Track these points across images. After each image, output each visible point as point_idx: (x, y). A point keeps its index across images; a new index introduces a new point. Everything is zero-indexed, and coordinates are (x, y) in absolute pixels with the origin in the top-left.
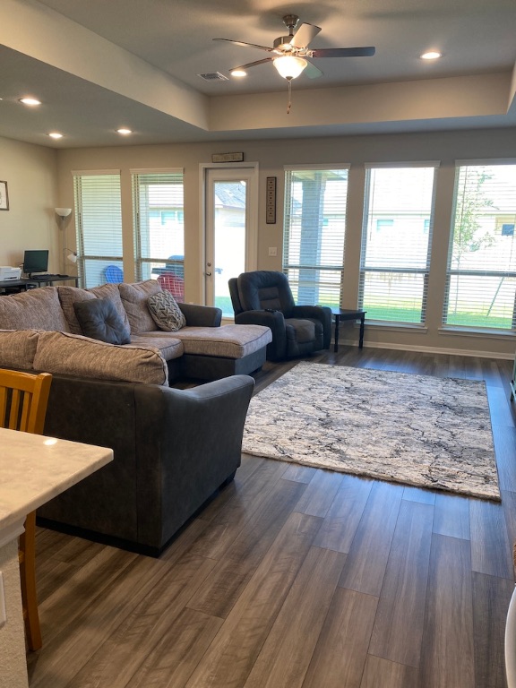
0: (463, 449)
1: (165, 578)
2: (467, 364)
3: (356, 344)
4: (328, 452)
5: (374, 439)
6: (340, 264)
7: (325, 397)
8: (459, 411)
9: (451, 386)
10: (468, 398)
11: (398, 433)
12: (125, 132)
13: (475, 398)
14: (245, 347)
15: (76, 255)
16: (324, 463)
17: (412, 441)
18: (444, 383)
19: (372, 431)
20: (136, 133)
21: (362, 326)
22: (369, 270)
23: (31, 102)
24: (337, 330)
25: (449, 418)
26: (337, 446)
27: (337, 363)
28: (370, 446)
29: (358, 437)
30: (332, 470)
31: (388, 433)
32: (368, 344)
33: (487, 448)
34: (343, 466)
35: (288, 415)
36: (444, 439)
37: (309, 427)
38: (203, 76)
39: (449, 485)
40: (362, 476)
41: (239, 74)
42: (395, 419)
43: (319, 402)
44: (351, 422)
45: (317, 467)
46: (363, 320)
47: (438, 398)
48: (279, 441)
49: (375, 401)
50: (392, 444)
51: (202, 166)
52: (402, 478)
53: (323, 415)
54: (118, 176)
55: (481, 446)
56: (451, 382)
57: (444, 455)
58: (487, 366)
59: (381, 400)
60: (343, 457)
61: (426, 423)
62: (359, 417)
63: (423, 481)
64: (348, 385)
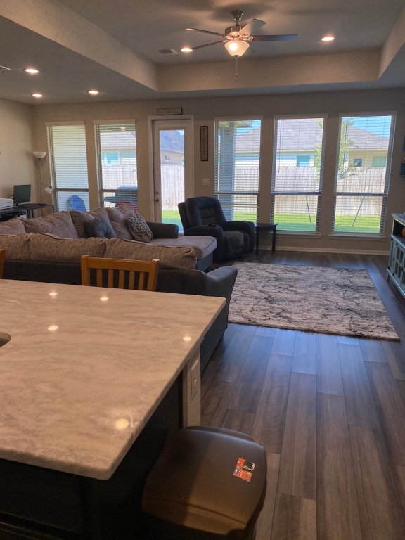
0: (367, 312)
1: (207, 395)
2: (350, 259)
3: (270, 248)
4: (279, 318)
5: (306, 308)
6: (256, 189)
7: (263, 284)
8: (357, 289)
9: (345, 274)
10: (359, 281)
11: (321, 305)
12: (93, 92)
13: (365, 281)
14: (204, 251)
15: (51, 188)
16: (278, 325)
17: (332, 309)
18: (340, 272)
19: (302, 304)
20: (102, 93)
21: (274, 235)
22: (278, 194)
23: (32, 71)
24: (258, 238)
25: (350, 293)
26: (284, 314)
27: (260, 261)
28: (305, 313)
29: (294, 308)
30: (286, 329)
31: (314, 304)
32: (278, 248)
33: (382, 311)
34: (292, 326)
35: (242, 296)
36: (353, 307)
37: (260, 303)
38: (160, 51)
39: (365, 333)
40: (307, 331)
41: (186, 50)
42: (315, 296)
43: (260, 288)
44: (286, 299)
45: (276, 327)
46: (275, 231)
47: (339, 281)
48: (244, 313)
49: (298, 285)
50: (320, 311)
51: (150, 118)
52: (334, 331)
53: (266, 296)
54: (84, 127)
55: (378, 310)
56: (345, 271)
57: (356, 317)
58: (364, 259)
59: (302, 284)
60: (290, 321)
61: (337, 297)
62: (290, 296)
63: (348, 332)
64: (276, 276)
